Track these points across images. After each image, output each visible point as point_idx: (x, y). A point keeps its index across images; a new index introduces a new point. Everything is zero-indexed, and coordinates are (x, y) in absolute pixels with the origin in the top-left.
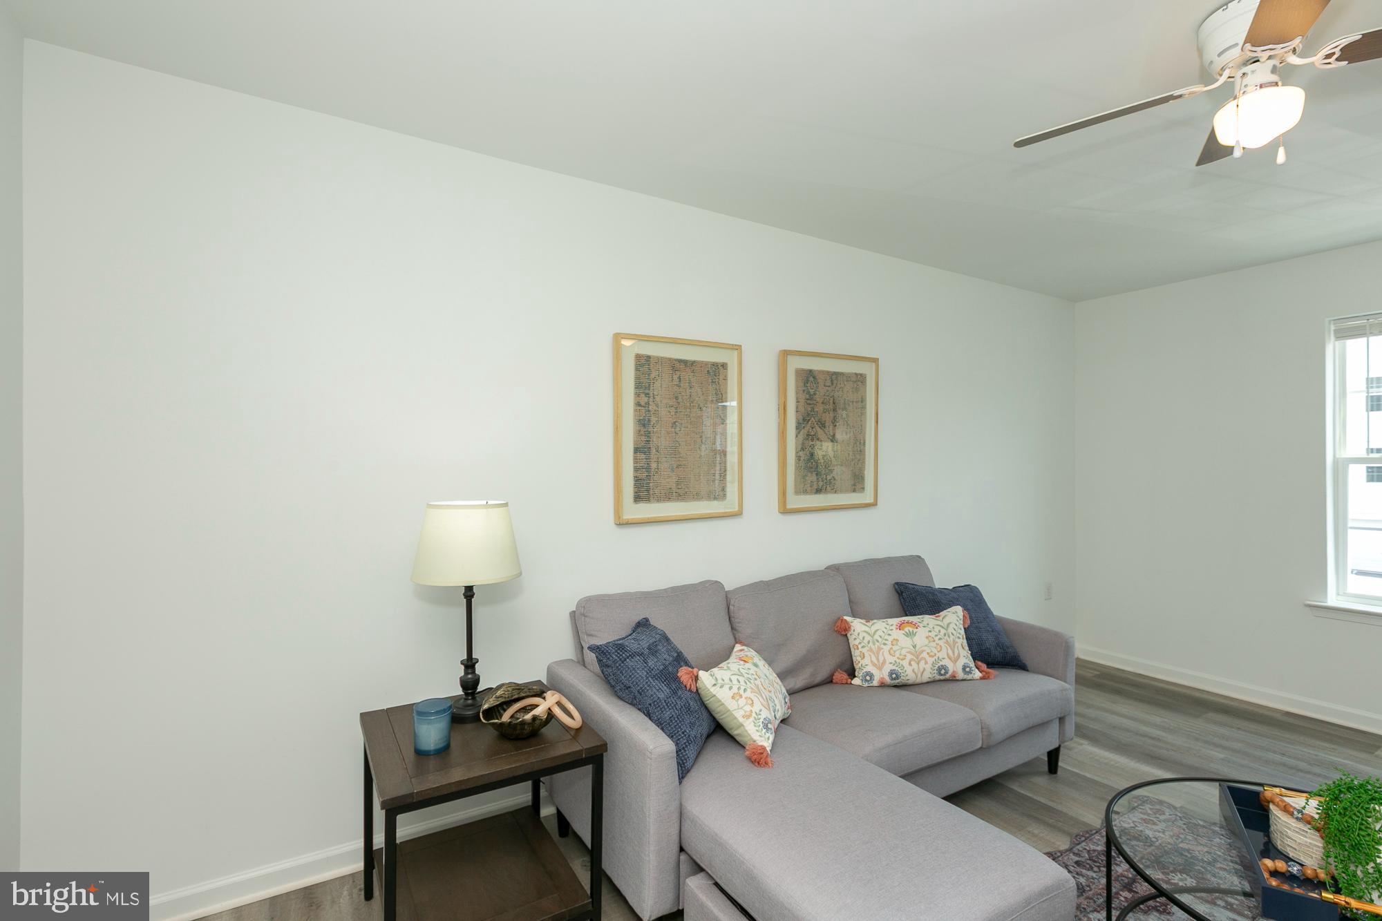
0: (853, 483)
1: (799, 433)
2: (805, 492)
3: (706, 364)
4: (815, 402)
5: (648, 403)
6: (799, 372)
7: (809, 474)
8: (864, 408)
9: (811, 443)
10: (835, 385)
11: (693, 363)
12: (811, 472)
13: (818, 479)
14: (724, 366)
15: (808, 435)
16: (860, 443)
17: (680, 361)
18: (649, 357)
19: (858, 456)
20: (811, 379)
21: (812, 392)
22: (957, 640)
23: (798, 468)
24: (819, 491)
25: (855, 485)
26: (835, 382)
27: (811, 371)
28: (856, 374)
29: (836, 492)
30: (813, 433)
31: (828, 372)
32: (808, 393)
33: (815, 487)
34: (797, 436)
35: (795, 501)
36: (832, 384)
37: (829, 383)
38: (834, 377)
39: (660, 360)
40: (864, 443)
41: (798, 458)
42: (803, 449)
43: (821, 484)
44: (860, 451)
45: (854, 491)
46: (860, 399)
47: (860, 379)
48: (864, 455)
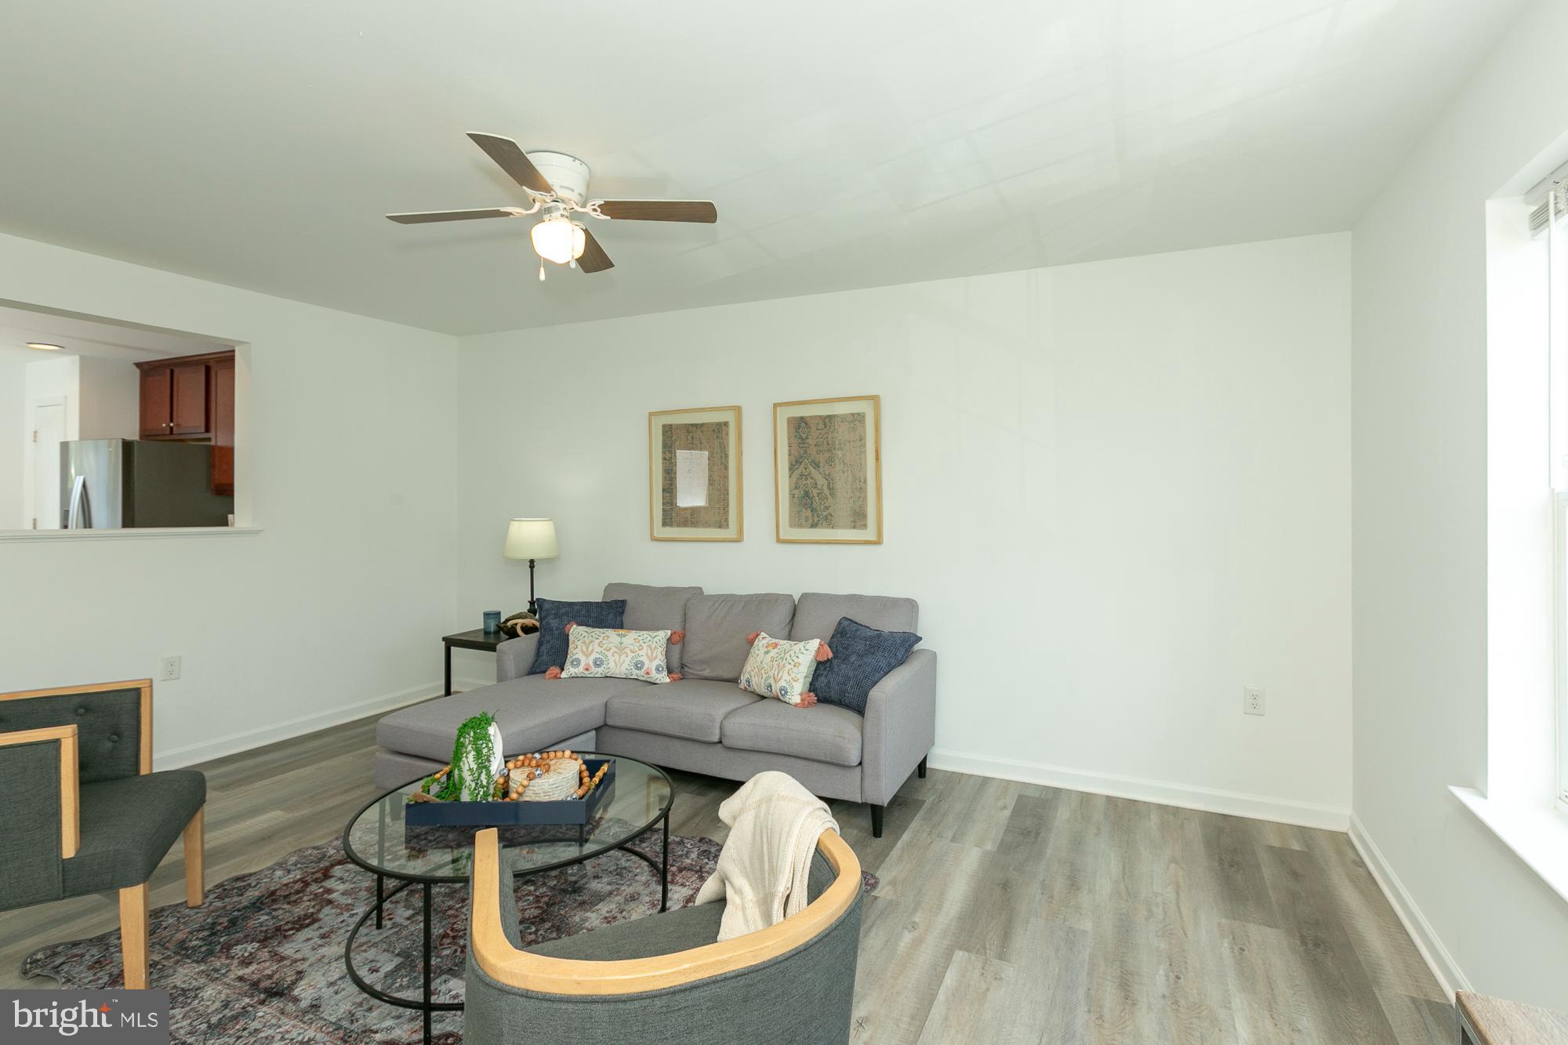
0: (852, 519)
1: (792, 473)
2: (800, 526)
3: (712, 424)
4: (807, 445)
5: (671, 458)
6: (790, 421)
7: (804, 510)
8: (864, 446)
9: (805, 482)
10: (828, 426)
11: (702, 425)
12: (806, 509)
13: (813, 515)
14: (726, 424)
15: (801, 475)
16: (860, 481)
17: (692, 425)
18: (671, 425)
19: (858, 494)
20: (803, 425)
21: (804, 436)
22: (787, 665)
23: (792, 505)
24: (814, 526)
25: (854, 522)
26: (828, 424)
27: (802, 418)
28: (853, 414)
29: (833, 527)
30: (806, 473)
31: (820, 416)
32: (801, 437)
33: (810, 522)
34: (790, 476)
35: (788, 533)
36: (825, 427)
37: (821, 426)
38: (827, 420)
39: (679, 426)
40: (865, 481)
41: (792, 496)
42: (796, 488)
43: (816, 519)
44: (861, 489)
45: (854, 527)
46: (858, 438)
47: (858, 419)
48: (866, 492)
